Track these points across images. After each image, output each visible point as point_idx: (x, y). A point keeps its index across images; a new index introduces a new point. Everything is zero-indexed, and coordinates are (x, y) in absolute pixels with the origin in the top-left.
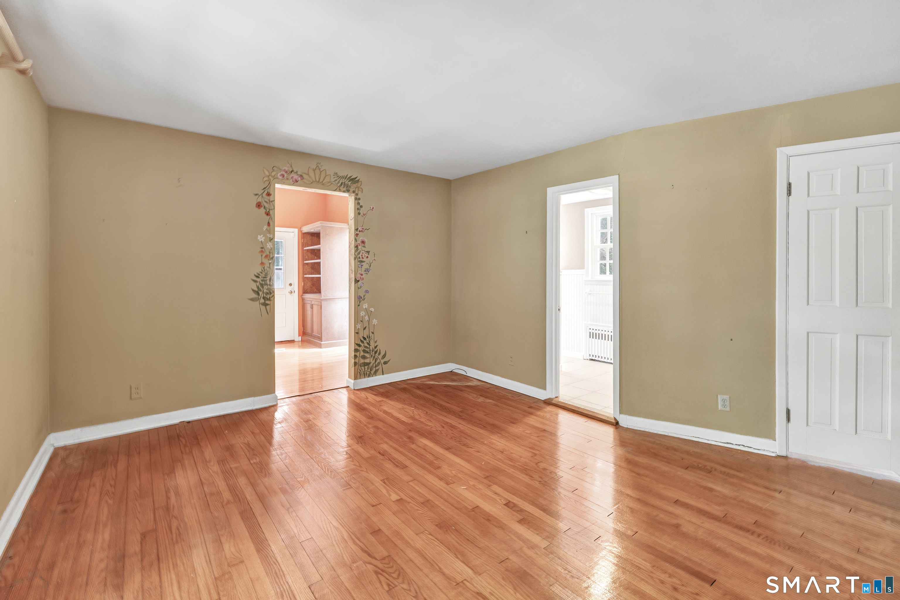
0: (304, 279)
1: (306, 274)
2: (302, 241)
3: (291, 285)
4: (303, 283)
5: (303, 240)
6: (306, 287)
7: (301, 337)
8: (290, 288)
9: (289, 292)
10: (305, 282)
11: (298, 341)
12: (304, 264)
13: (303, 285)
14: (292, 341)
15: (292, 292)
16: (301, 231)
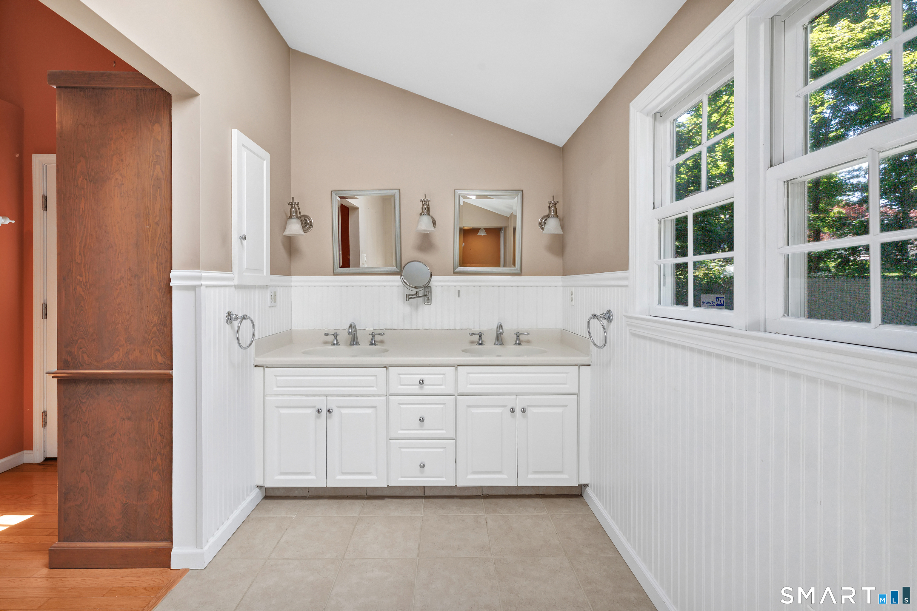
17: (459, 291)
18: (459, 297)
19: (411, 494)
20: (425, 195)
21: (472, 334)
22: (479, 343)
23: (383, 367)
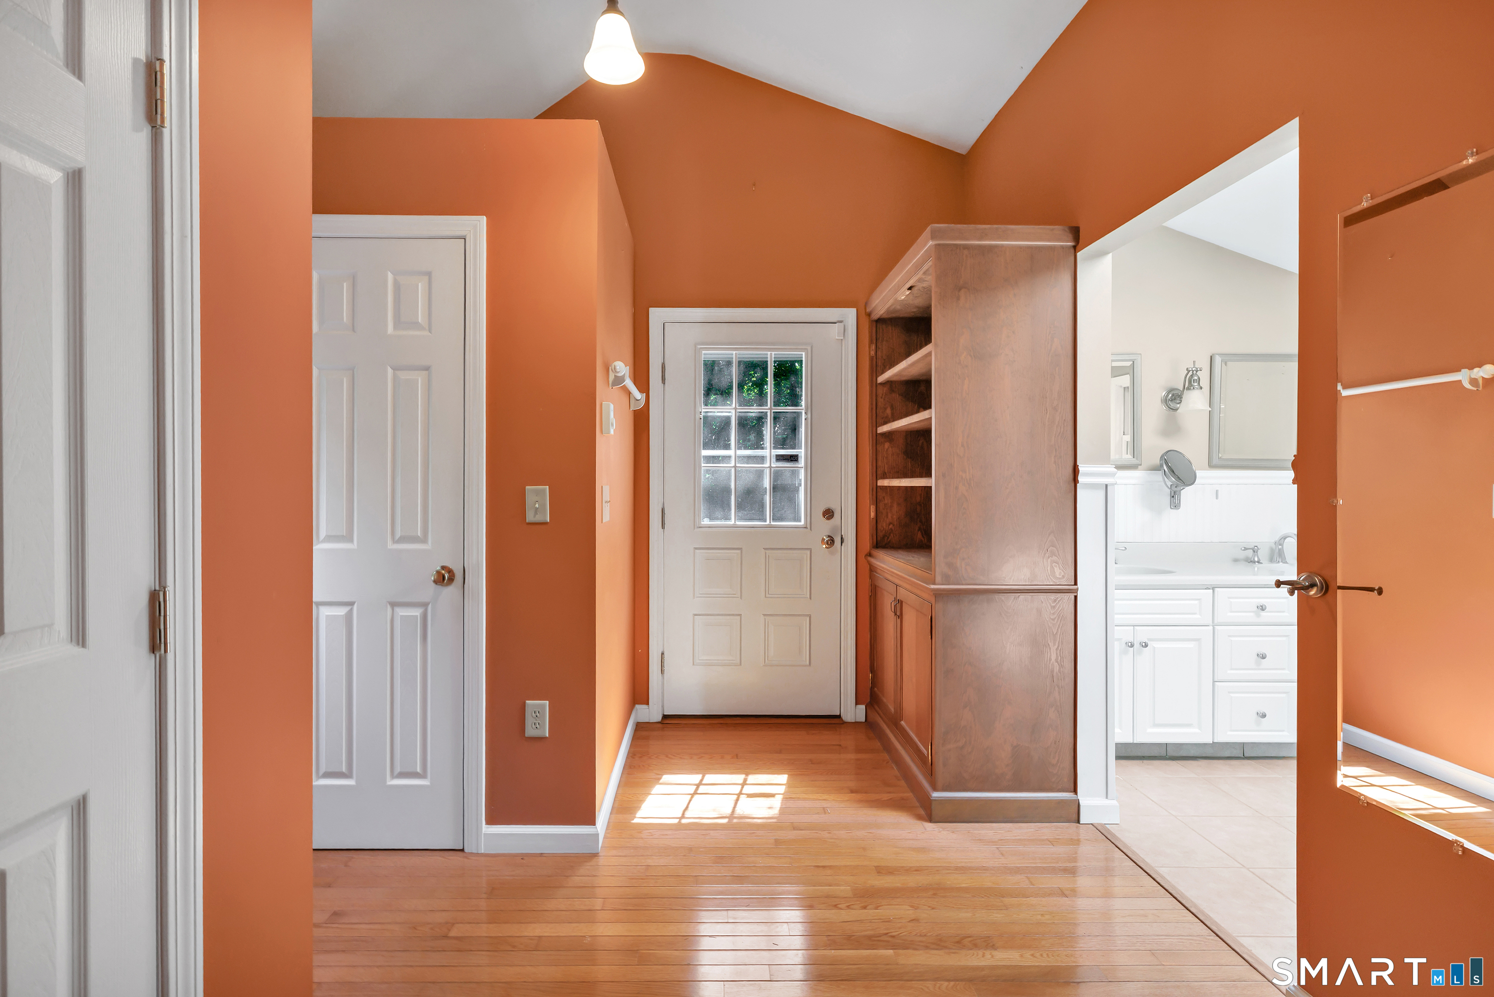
0: (878, 493)
1: (884, 476)
2: (873, 353)
3: (829, 514)
4: (873, 508)
5: (873, 347)
6: (884, 525)
7: (863, 707)
8: (824, 527)
9: (823, 539)
10: (881, 505)
11: (854, 721)
12: (878, 439)
13: (873, 515)
14: (832, 721)
15: (831, 542)
16: (869, 315)
17: (1217, 491)
18: (1217, 498)
19: (1227, 754)
20: (1194, 362)
21: (1246, 549)
22: (1255, 561)
23: (1206, 589)
